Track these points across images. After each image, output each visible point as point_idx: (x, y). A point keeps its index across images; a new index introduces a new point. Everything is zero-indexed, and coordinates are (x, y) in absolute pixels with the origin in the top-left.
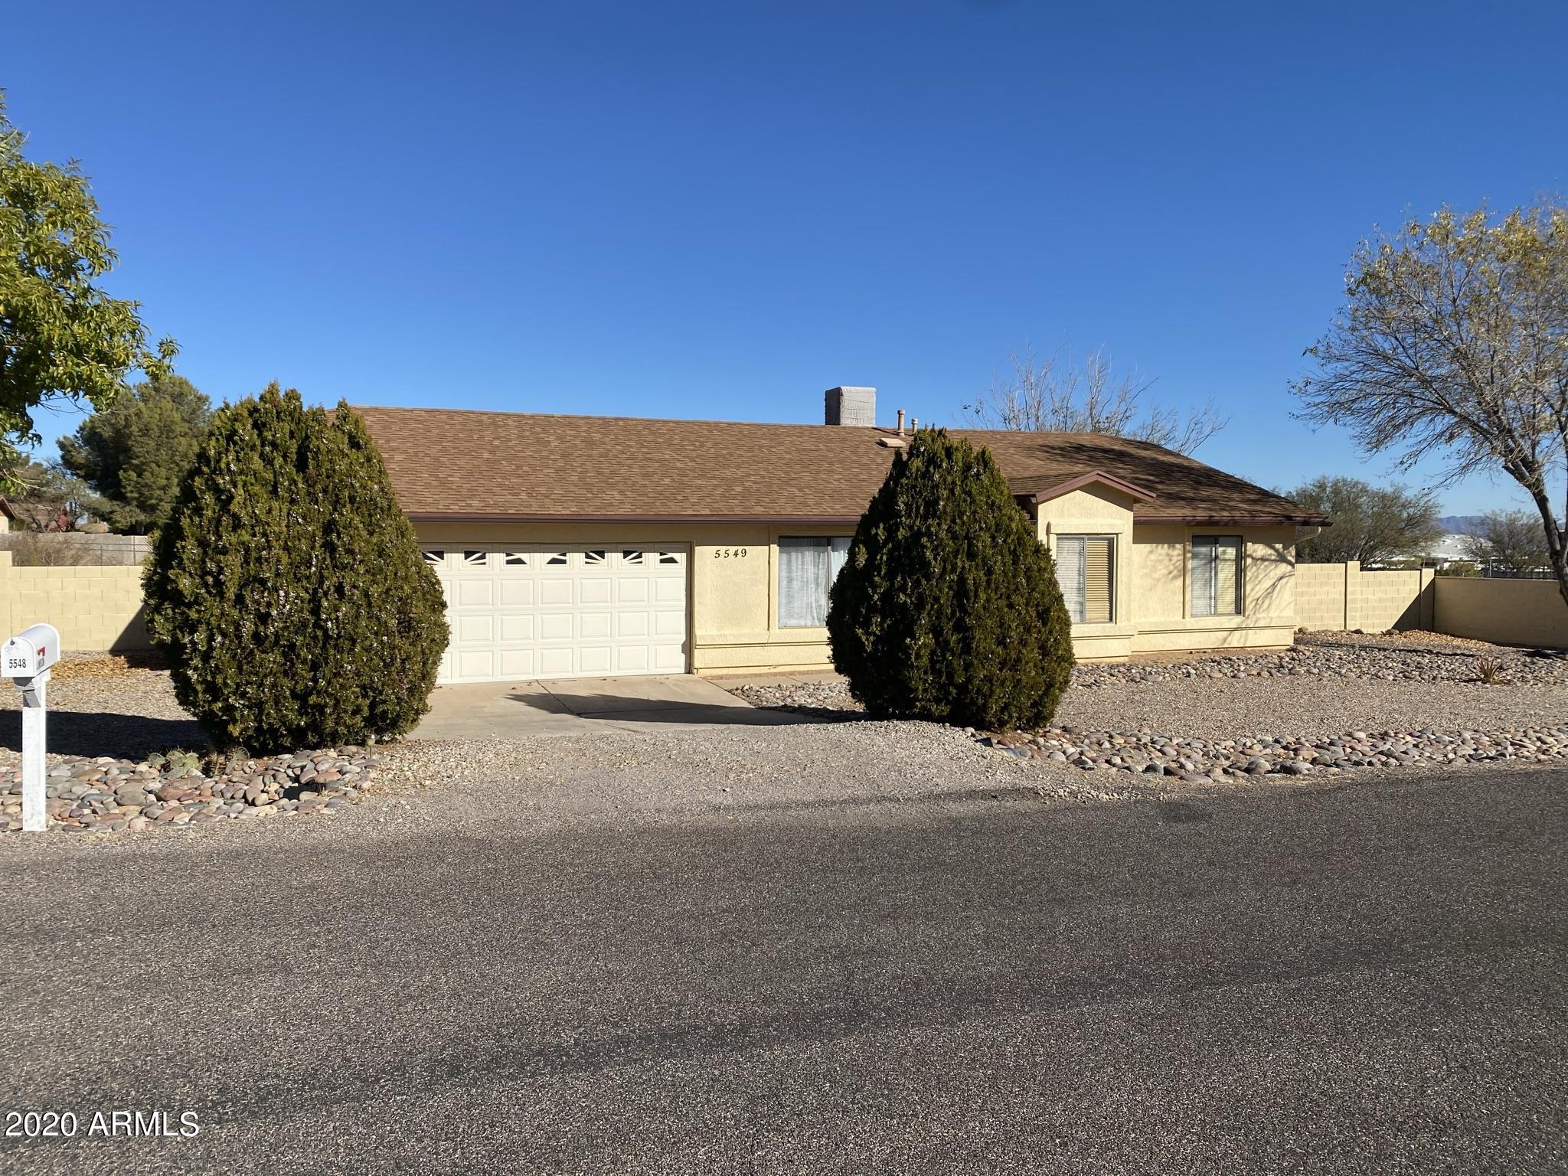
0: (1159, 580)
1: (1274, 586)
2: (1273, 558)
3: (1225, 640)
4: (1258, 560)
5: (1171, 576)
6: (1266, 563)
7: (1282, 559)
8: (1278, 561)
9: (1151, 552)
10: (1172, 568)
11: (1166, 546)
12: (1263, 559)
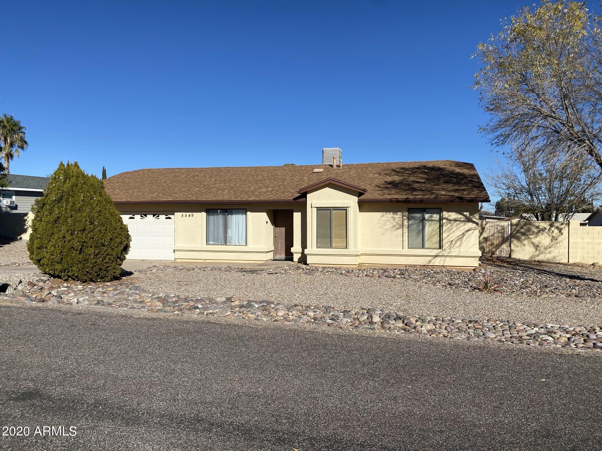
0: (388, 230)
1: (463, 235)
2: (462, 219)
3: (430, 261)
4: (451, 220)
5: (394, 228)
6: (458, 222)
7: (469, 220)
8: (466, 221)
9: (383, 216)
10: (395, 224)
11: (391, 213)
12: (455, 220)
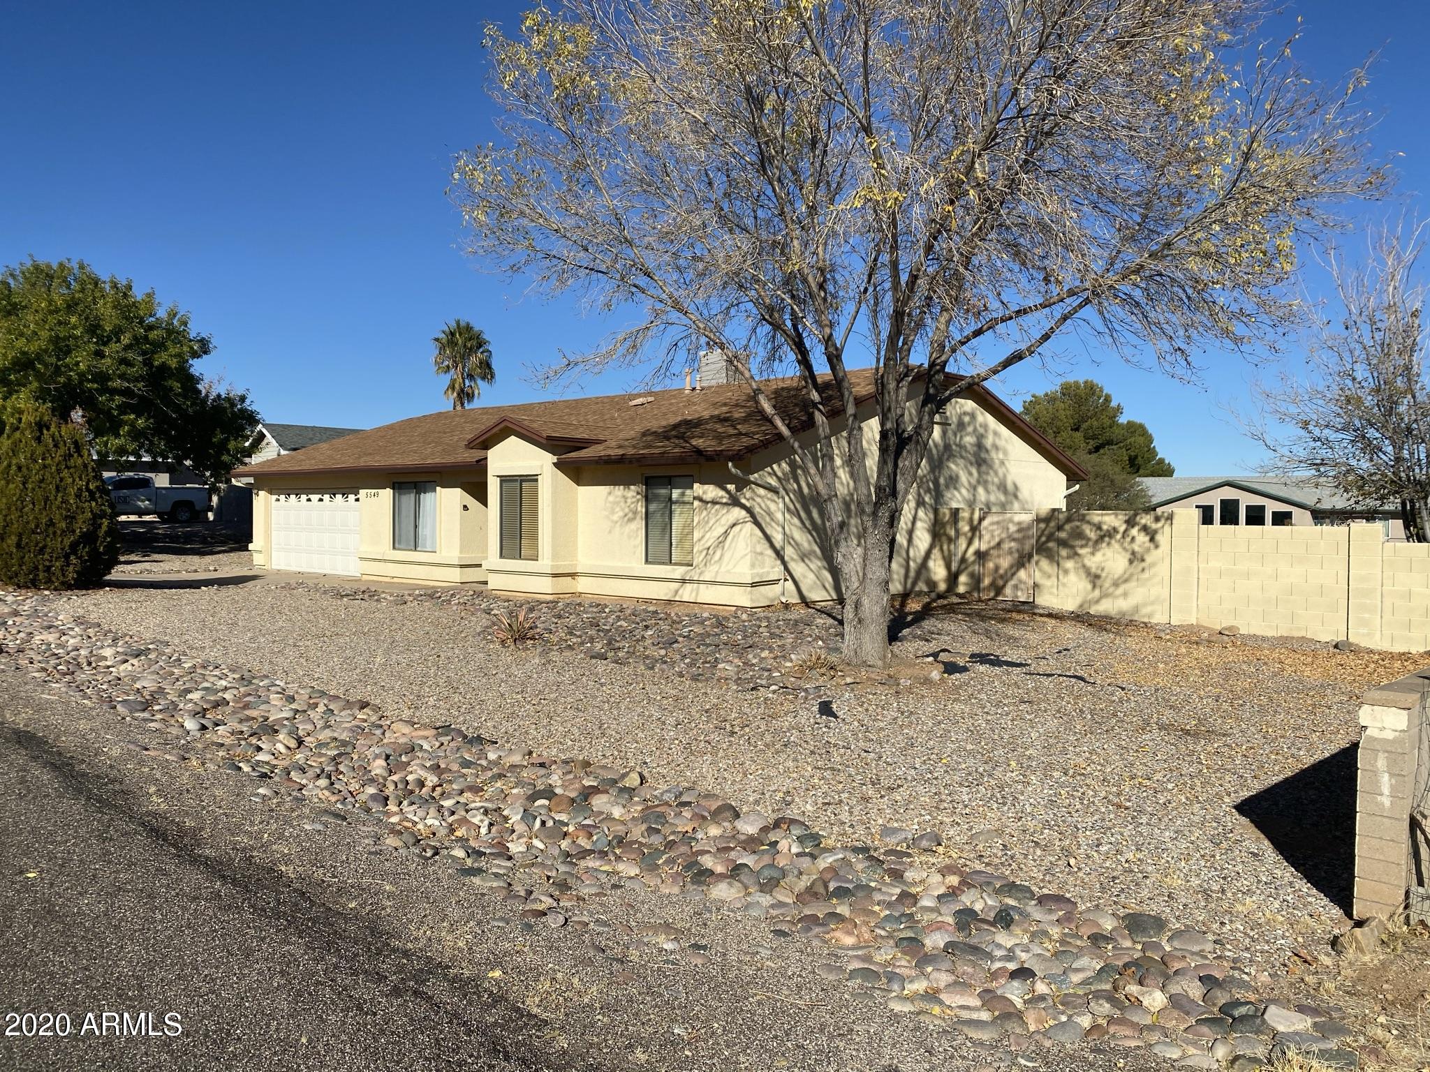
0: (616, 522)
1: (726, 533)
2: (724, 500)
3: (676, 592)
4: (708, 503)
5: (626, 519)
6: (717, 507)
7: (735, 502)
8: (729, 504)
9: (610, 493)
10: (627, 510)
11: (622, 487)
12: (714, 503)
